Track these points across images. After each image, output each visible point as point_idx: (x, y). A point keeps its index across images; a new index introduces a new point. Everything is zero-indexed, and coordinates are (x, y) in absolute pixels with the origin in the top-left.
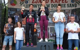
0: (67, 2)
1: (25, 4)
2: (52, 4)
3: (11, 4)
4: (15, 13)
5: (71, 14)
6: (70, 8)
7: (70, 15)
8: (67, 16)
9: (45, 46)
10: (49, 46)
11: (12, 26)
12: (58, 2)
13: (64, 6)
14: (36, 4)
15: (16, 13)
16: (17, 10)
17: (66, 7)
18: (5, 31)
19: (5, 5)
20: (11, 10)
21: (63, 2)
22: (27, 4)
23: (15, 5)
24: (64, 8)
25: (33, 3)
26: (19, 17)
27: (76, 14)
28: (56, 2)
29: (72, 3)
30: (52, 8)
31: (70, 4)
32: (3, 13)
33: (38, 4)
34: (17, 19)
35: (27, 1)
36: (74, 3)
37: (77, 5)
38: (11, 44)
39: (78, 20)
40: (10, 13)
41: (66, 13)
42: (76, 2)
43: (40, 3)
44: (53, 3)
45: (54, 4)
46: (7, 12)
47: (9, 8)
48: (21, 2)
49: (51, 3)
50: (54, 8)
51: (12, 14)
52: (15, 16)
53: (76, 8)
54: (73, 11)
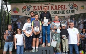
0: (66, 9)
1: (26, 11)
2: (52, 11)
3: (14, 12)
4: (17, 20)
5: (71, 19)
6: (69, 14)
7: (69, 21)
8: (66, 22)
9: (46, 50)
10: (49, 50)
11: (12, 33)
12: (58, 9)
13: (64, 12)
14: (37, 11)
15: (19, 20)
16: (20, 17)
17: (66, 13)
18: (5, 37)
19: (8, 12)
20: (13, 17)
21: (63, 8)
22: (29, 11)
23: (17, 12)
24: (63, 14)
25: (34, 10)
26: (21, 23)
27: (75, 20)
28: (56, 9)
29: (71, 10)
30: (52, 15)
31: (69, 11)
32: (7, 20)
33: (39, 11)
34: (19, 26)
35: (29, 9)
36: (73, 10)
37: (76, 11)
38: (11, 49)
39: (77, 25)
40: (13, 20)
41: (66, 19)
42: (75, 9)
43: (41, 10)
44: (53, 9)
45: (54, 11)
46: (10, 19)
47: (11, 16)
48: (23, 10)
49: (52, 9)
50: (54, 14)
51: (15, 20)
52: (17, 23)
53: (75, 14)
54: (72, 17)
